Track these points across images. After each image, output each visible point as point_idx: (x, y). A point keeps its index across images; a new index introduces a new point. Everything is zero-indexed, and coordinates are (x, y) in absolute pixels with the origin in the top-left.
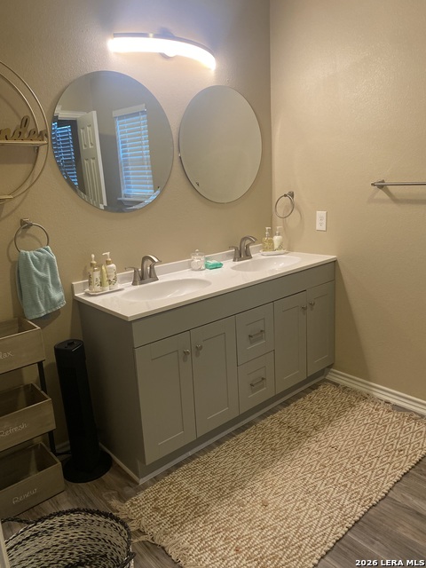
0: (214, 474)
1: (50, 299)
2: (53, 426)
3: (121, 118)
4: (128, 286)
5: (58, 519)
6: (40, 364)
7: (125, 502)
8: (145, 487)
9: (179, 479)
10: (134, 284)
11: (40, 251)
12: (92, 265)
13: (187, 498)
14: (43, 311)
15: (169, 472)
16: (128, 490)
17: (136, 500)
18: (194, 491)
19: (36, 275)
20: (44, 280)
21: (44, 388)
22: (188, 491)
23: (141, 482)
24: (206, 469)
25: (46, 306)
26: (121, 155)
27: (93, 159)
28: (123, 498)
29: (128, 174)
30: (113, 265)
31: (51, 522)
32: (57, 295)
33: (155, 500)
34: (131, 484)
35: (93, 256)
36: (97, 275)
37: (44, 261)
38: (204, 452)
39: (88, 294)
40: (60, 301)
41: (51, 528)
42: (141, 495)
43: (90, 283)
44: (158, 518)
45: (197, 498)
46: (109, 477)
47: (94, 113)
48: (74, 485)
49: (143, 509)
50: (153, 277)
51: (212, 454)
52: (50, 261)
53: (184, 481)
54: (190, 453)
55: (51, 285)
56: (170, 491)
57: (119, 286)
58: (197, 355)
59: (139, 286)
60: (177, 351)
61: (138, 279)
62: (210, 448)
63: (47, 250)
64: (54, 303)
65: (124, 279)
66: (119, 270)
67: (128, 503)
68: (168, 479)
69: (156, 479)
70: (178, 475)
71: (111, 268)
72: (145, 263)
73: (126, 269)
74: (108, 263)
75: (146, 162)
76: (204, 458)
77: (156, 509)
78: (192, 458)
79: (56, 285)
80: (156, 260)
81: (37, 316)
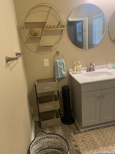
0: (104, 137)
1: (62, 74)
2: (59, 108)
3: (95, 18)
4: (85, 72)
5: (53, 135)
6: (58, 91)
7: (75, 135)
8: (81, 132)
9: (92, 134)
10: (87, 71)
11: (60, 60)
12: (75, 65)
13: (93, 141)
14: (60, 77)
15: (90, 130)
16: (77, 132)
17: (78, 136)
18: (96, 140)
19: (59, 67)
20: (61, 68)
21: (58, 97)
22: (94, 139)
23: (81, 130)
24: (102, 134)
25: (61, 75)
26: (94, 30)
27: (86, 32)
28: (75, 133)
29: (96, 36)
30: (81, 65)
31: (52, 135)
32: (64, 73)
33: (83, 138)
34: (78, 130)
35: (75, 62)
36: (75, 68)
37: (61, 63)
38: (102, 128)
39: (72, 73)
40: (65, 74)
41: (52, 137)
42: (80, 135)
43: (73, 70)
44: (83, 144)
45: (96, 143)
46: (73, 125)
47: (87, 18)
48: (64, 124)
49: (79, 139)
50: (93, 70)
51: (105, 129)
52: (63, 63)
53: (94, 135)
54: (98, 127)
55: (63, 70)
56: (88, 137)
57: (82, 72)
58: (103, 98)
59: (88, 72)
60: (96, 96)
61: (88, 70)
62: (105, 127)
63: (62, 60)
64: (63, 75)
65: (84, 70)
66: (82, 67)
67: (76, 135)
68: (89, 133)
69: (85, 131)
70: (92, 133)
71: (80, 66)
72: (91, 65)
73: (85, 67)
74: (79, 65)
75: (101, 32)
76: (102, 130)
77: (83, 141)
78: (98, 128)
79: (64, 70)
80: (94, 65)
81: (58, 78)
